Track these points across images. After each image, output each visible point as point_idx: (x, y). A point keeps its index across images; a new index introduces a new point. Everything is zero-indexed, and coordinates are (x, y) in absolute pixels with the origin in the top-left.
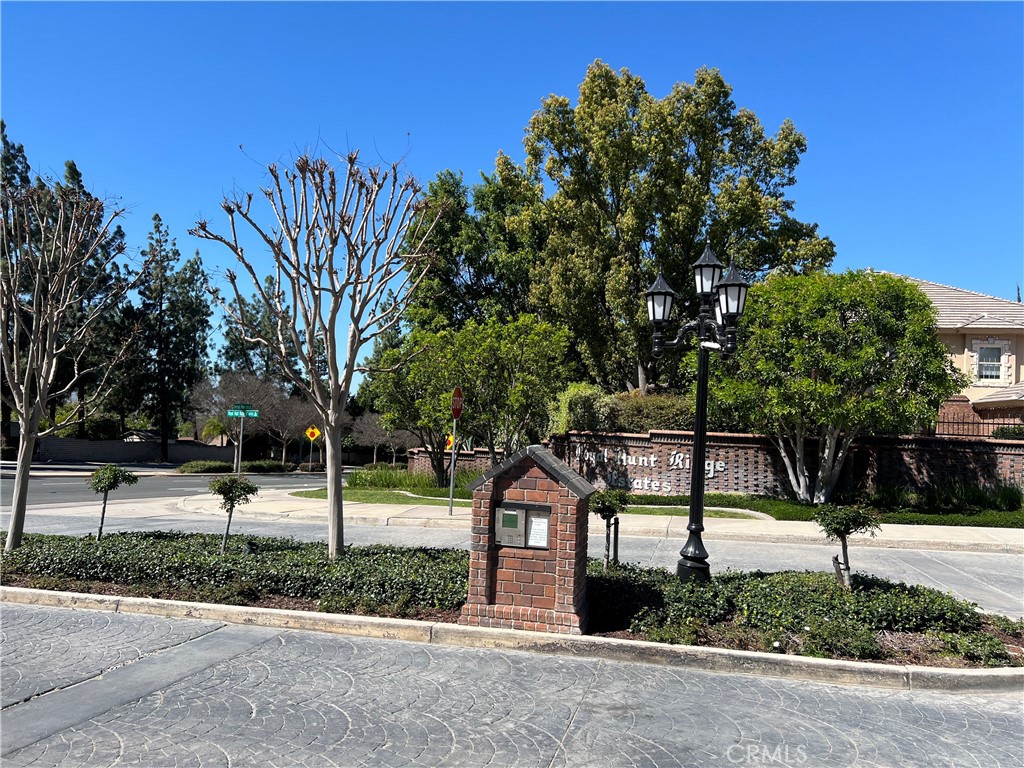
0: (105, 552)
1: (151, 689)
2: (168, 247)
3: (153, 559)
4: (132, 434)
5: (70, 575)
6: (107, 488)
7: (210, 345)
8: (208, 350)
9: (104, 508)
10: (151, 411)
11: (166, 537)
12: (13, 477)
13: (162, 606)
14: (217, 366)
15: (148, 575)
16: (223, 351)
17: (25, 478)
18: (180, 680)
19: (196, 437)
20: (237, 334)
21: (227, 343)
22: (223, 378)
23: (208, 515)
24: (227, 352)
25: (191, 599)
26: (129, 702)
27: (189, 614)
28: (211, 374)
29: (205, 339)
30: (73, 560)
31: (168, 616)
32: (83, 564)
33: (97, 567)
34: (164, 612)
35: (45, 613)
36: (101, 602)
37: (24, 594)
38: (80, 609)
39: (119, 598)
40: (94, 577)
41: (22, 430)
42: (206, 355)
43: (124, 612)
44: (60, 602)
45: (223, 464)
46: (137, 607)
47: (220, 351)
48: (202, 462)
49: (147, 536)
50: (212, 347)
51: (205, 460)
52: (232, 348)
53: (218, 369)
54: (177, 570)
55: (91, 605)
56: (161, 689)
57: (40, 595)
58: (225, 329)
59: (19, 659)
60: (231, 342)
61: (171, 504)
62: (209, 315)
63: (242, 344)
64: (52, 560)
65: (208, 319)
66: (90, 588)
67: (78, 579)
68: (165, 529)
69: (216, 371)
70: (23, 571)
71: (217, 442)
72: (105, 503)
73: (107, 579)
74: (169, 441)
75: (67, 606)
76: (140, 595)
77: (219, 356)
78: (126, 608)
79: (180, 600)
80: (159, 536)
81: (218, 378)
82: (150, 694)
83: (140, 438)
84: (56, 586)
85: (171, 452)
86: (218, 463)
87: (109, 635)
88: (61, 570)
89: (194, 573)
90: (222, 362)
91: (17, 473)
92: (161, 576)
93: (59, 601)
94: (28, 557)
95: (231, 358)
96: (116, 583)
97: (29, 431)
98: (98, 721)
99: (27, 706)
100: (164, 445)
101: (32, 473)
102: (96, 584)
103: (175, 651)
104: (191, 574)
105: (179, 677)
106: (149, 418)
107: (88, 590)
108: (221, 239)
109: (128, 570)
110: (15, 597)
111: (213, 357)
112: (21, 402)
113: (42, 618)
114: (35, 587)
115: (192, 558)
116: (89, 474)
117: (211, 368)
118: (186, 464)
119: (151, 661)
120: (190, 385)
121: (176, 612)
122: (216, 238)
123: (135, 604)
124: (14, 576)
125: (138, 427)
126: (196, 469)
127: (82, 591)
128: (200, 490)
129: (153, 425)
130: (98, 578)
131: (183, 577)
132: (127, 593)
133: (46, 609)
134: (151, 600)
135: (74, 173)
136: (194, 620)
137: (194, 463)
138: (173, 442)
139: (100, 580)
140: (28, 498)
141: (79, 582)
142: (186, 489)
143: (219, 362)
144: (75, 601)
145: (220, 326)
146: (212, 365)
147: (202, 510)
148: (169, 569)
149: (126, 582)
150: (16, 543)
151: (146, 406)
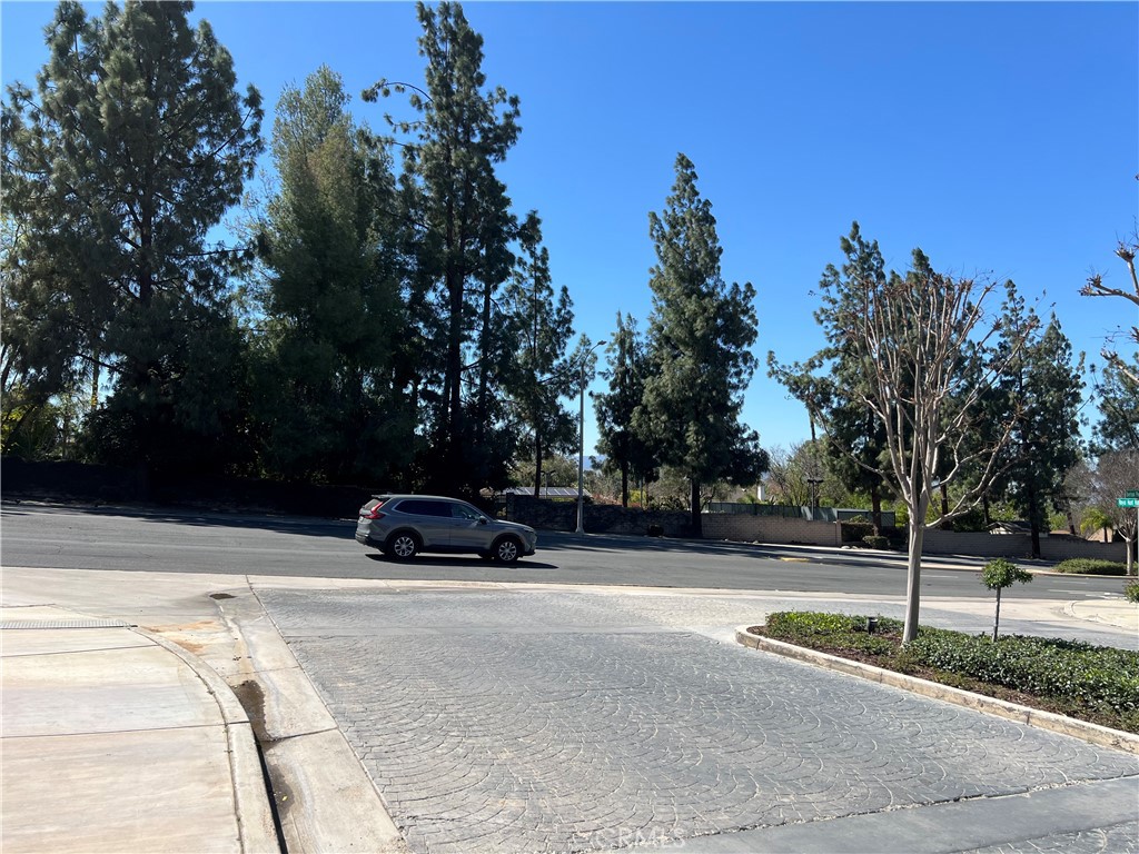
0: (1005, 655)
1: (1088, 823)
2: (1025, 314)
3: (1060, 671)
4: (998, 526)
5: (972, 675)
6: (1001, 585)
7: (1082, 421)
8: (1081, 428)
9: (998, 606)
10: (1018, 499)
11: (1071, 648)
12: (906, 568)
13: (1082, 729)
14: (1092, 445)
15: (1057, 688)
16: (1099, 427)
17: (917, 570)
18: (1124, 822)
19: (1073, 532)
20: (1116, 405)
21: (1103, 418)
22: (1101, 460)
23: (1106, 625)
24: (1104, 429)
25: (1116, 726)
26: (1067, 832)
27: (1117, 744)
28: (1086, 456)
29: (1074, 414)
30: (973, 659)
31: (1090, 741)
32: (983, 665)
33: (999, 670)
34: (1084, 735)
35: (952, 711)
36: (1010, 710)
37: (930, 687)
38: (987, 714)
39: (1028, 709)
40: (997, 681)
41: (911, 521)
42: (1078, 433)
43: (1037, 727)
44: (966, 702)
45: (1113, 564)
46: (1050, 722)
47: (1095, 428)
48: (1085, 561)
49: (1048, 643)
50: (1085, 423)
51: (1088, 557)
52: (1110, 424)
53: (1093, 450)
54: (1093, 688)
55: (999, 712)
56: (1102, 827)
57: (945, 691)
58: (1099, 401)
59: (939, 755)
60: (1109, 416)
61: (1056, 608)
62: (1081, 387)
63: (1124, 417)
64: (952, 656)
65: (1080, 391)
66: (994, 693)
67: (980, 680)
68: (1067, 637)
69: (1092, 451)
70: (925, 663)
71: (1099, 536)
72: (998, 600)
73: (1011, 686)
74: (1041, 535)
75: (974, 708)
76: (1053, 710)
77: (1095, 434)
78: (1038, 723)
79: (1102, 724)
80: (1062, 645)
81: (1096, 460)
82: (1089, 830)
83: (1007, 531)
84: (960, 684)
85: (1043, 548)
86: (1106, 563)
87: (1025, 748)
88: (962, 668)
89: (1116, 696)
90: (1099, 441)
91: (909, 564)
92: (1074, 692)
93: (965, 700)
94: (928, 650)
95: (1111, 436)
96: (1022, 691)
97: (919, 522)
98: (1037, 845)
99: (958, 807)
100: (1035, 539)
101: (922, 565)
102: (999, 689)
103: (1109, 785)
104: (1112, 696)
105: (1120, 819)
106: (1015, 508)
107: (993, 695)
108: (1120, 293)
109: (1033, 679)
110: (922, 688)
111: (1086, 435)
112: (908, 492)
113: (951, 715)
114: (939, 682)
115: (1110, 676)
116: (980, 568)
117: (1085, 449)
118: (1065, 563)
119: (1080, 791)
120: (1062, 470)
121: (1098, 738)
122: (1114, 293)
123: (1048, 720)
124: (918, 668)
125: (1005, 518)
126: (1078, 569)
127: (987, 694)
128: (1089, 594)
129: (1020, 516)
130: (1001, 683)
131: (1102, 698)
132: (1037, 705)
133: (952, 706)
134: (1065, 718)
135: (921, 259)
136: (1124, 753)
137: (1075, 561)
138: (1046, 535)
139: (1004, 686)
140: (922, 589)
141: (981, 684)
142: (1071, 592)
143: (1095, 441)
144: (982, 704)
145: (1092, 398)
146: (1086, 445)
147: (1098, 619)
148: (1082, 685)
149: (1032, 692)
150: (913, 635)
151: (1011, 496)
